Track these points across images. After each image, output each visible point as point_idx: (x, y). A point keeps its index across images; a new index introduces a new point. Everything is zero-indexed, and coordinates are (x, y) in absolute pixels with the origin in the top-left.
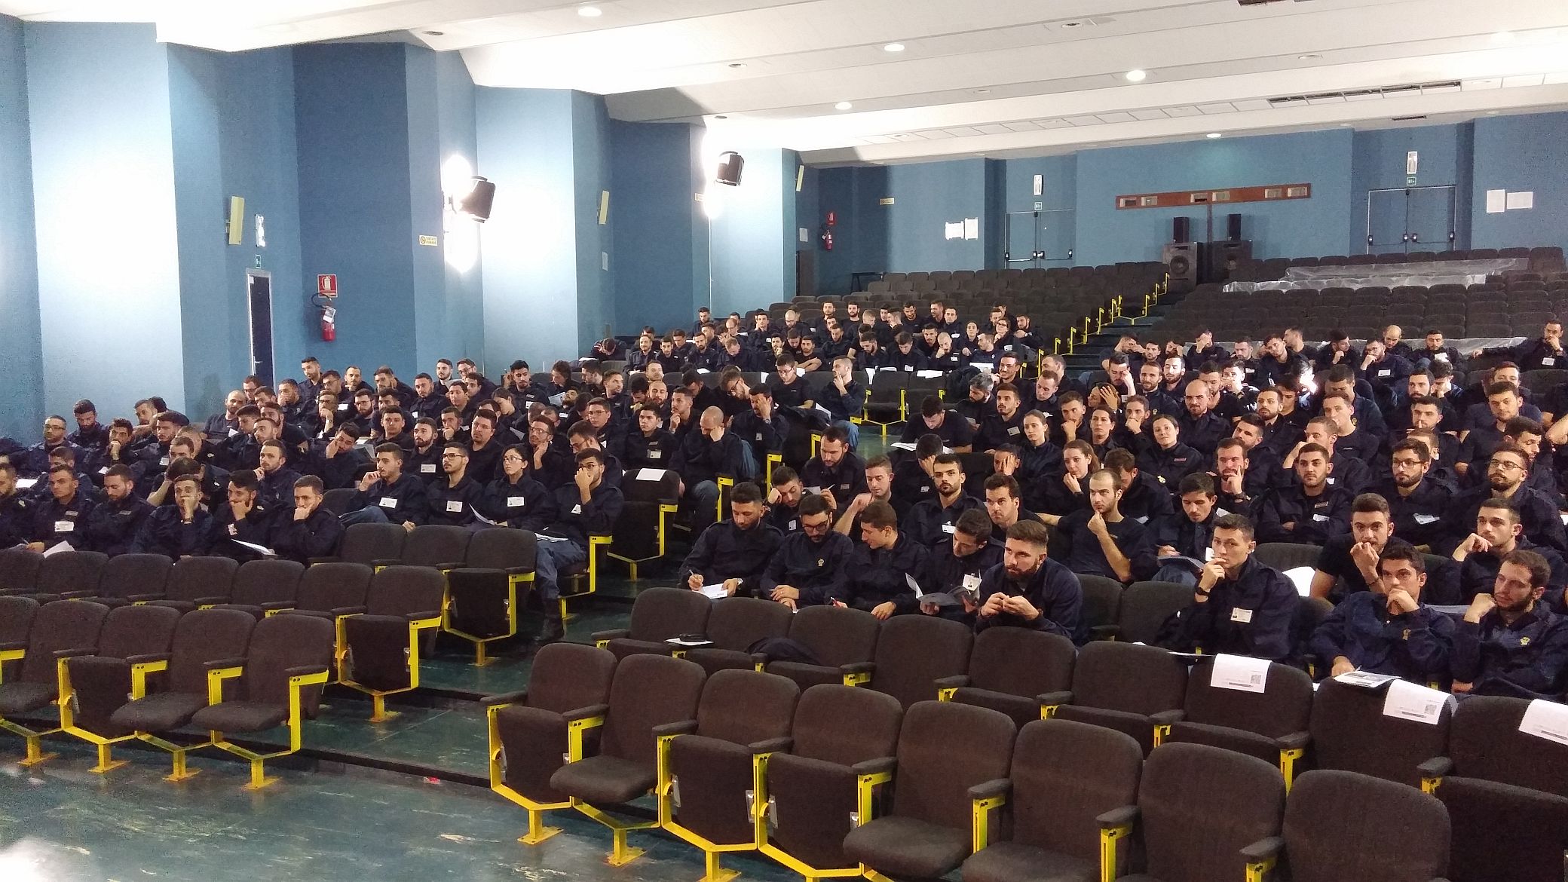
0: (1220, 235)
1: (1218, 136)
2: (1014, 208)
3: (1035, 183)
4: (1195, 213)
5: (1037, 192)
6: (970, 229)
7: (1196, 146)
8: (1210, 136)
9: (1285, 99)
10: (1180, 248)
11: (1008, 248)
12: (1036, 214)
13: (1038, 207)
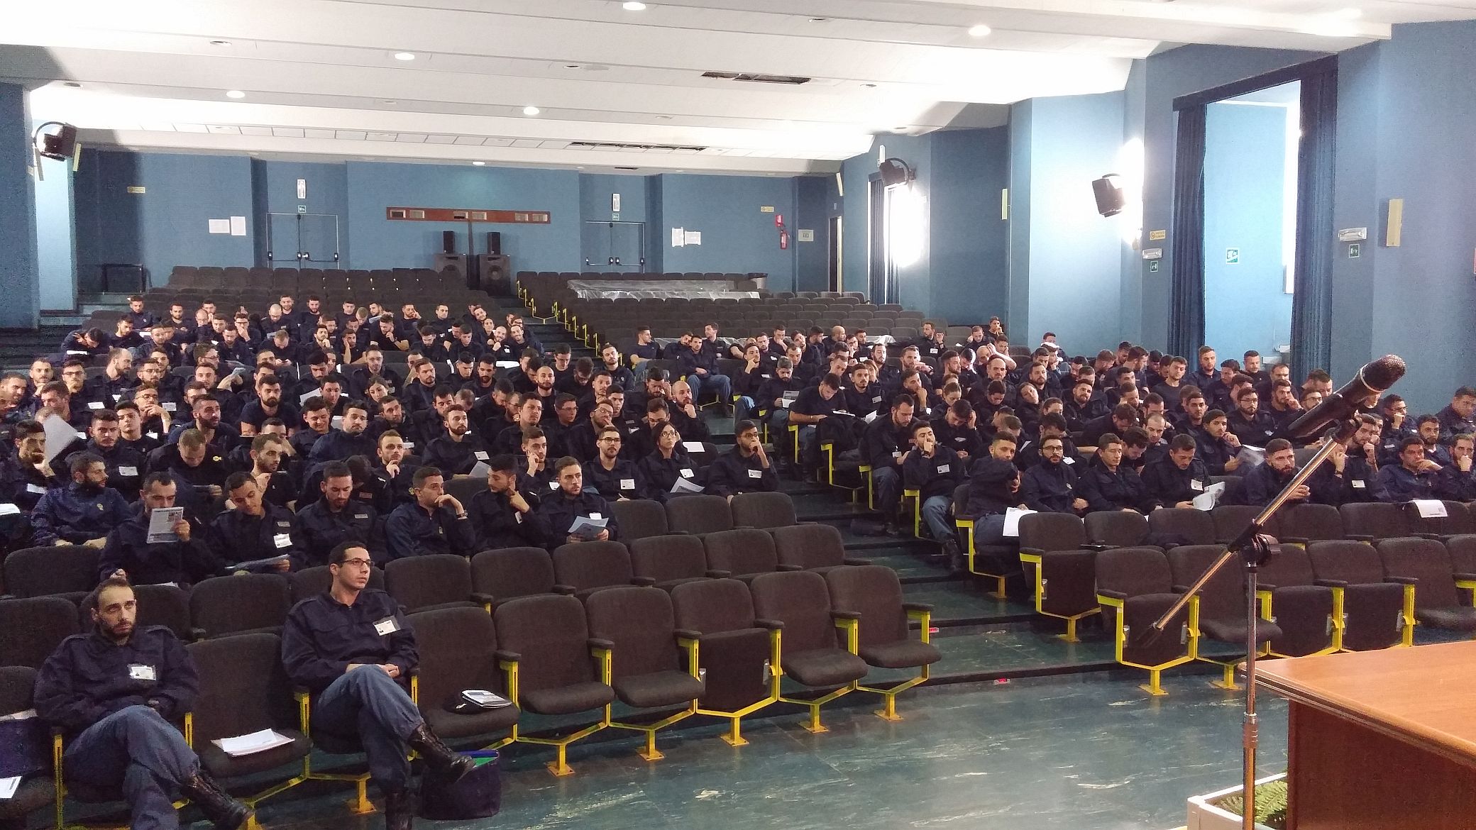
0: (480, 249)
1: (483, 164)
2: (276, 209)
3: (299, 187)
4: (459, 228)
5: (302, 195)
6: (238, 226)
7: (465, 169)
8: (476, 163)
9: (582, 144)
10: (450, 258)
11: (270, 247)
12: (299, 217)
13: (301, 210)
